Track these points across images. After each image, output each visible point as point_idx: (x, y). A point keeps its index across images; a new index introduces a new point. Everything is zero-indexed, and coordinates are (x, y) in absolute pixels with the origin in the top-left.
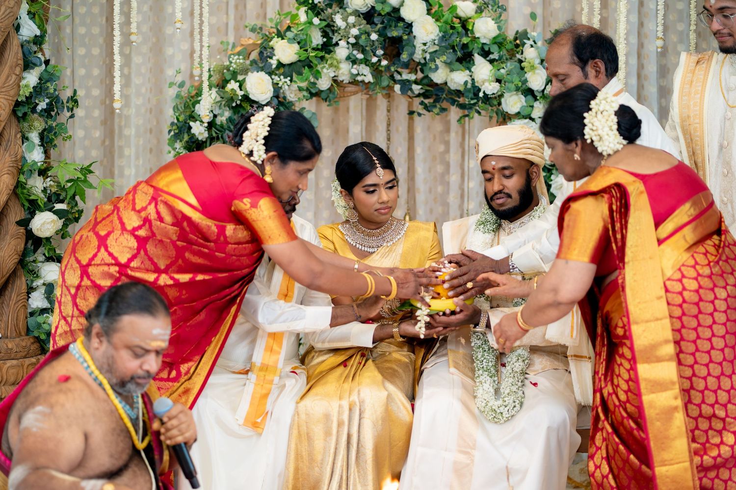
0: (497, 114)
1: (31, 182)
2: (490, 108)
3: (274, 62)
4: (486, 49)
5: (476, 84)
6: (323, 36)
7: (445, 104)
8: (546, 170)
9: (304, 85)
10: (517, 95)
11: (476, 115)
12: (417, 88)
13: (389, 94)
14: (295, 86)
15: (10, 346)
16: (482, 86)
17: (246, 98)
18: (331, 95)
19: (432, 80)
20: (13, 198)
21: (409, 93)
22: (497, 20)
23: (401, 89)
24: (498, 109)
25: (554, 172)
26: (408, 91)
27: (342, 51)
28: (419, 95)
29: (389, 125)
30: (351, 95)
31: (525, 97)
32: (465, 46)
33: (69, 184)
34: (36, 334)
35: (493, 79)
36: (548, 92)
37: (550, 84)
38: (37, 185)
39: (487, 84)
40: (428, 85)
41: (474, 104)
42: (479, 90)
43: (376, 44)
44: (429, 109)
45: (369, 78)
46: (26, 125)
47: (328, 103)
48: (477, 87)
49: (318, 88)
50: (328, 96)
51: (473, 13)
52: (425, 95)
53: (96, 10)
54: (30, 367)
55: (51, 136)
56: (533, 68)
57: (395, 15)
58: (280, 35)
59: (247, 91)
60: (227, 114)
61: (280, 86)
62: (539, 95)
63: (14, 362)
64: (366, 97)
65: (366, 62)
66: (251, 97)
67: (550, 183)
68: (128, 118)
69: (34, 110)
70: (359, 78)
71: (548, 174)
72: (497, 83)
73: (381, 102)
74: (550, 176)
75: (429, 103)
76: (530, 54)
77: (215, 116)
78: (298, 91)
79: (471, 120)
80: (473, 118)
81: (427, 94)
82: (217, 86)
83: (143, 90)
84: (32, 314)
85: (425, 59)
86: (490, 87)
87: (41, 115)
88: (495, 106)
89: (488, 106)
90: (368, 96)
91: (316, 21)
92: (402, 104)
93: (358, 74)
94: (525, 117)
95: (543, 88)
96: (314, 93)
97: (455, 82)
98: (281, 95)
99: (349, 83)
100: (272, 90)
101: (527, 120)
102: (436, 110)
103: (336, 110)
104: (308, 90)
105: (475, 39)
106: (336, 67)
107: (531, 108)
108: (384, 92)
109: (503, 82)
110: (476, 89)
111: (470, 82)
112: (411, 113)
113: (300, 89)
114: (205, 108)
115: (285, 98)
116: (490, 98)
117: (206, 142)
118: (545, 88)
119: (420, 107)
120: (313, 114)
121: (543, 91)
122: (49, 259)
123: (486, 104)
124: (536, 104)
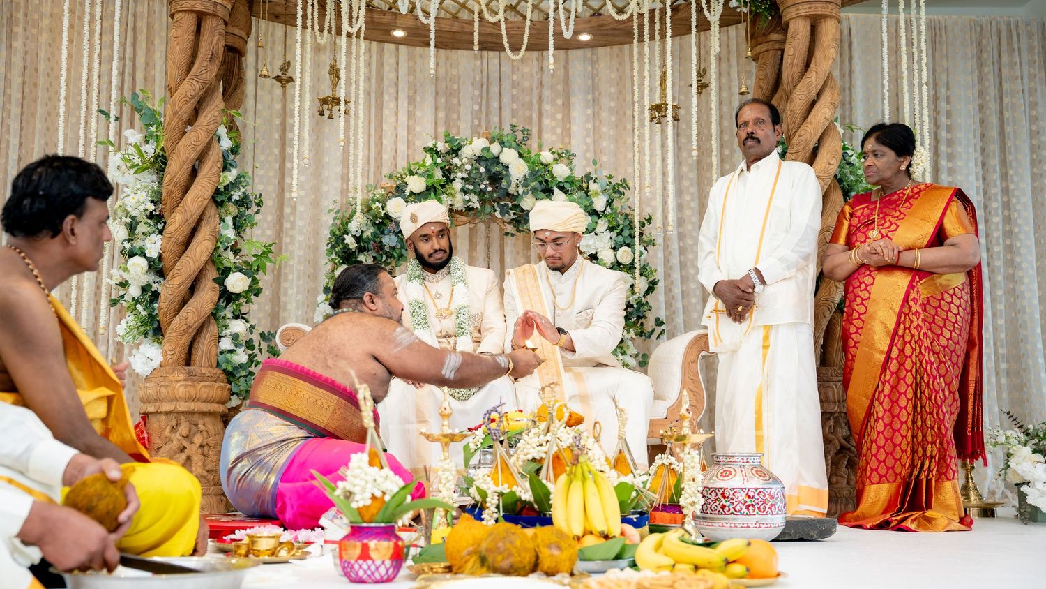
1: (224, 255)
3: (407, 192)
4: (562, 185)
6: (443, 176)
12: (511, 213)
15: (203, 371)
17: (387, 216)
20: (210, 263)
22: (570, 164)
26: (505, 214)
27: (457, 185)
28: (512, 220)
30: (461, 225)
32: (546, 181)
33: (254, 259)
34: (224, 366)
36: (608, 213)
37: (608, 206)
38: (229, 258)
43: (483, 176)
44: (520, 229)
45: (477, 205)
46: (223, 210)
51: (552, 160)
52: (517, 220)
53: (271, 174)
54: (219, 389)
55: (242, 221)
56: (596, 194)
57: (496, 160)
58: (412, 173)
59: (387, 211)
60: (372, 230)
62: (601, 214)
63: (207, 383)
64: (472, 225)
65: (475, 193)
68: (292, 252)
69: (230, 199)
70: (470, 204)
73: (482, 231)
76: (593, 187)
77: (362, 232)
83: (305, 230)
84: (221, 353)
85: (517, 192)
87: (233, 203)
90: (474, 225)
91: (439, 161)
93: (470, 201)
99: (462, 211)
105: (553, 177)
106: (452, 195)
114: (354, 227)
117: (355, 252)
118: (605, 209)
121: (604, 212)
122: (236, 317)
124: (599, 221)
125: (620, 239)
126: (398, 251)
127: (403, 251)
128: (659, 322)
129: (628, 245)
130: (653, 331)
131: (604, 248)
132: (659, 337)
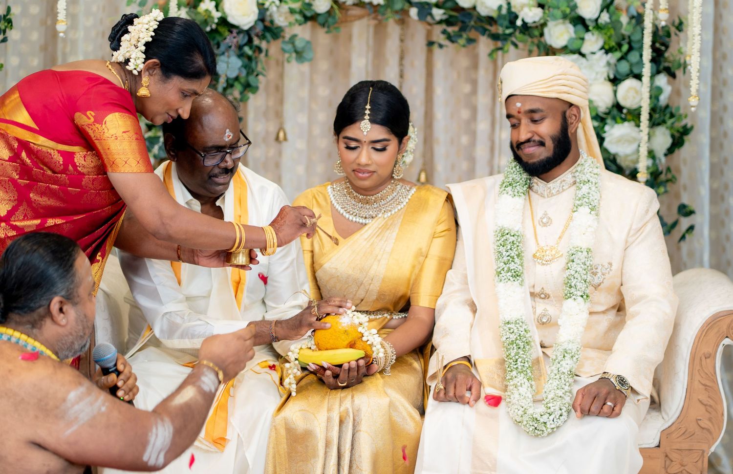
0: (538, 47)
2: (530, 40)
5: (513, 10)
7: (473, 34)
8: (599, 119)
9: (296, 6)
10: (564, 23)
11: (512, 48)
12: (438, 13)
13: (403, 19)
14: (285, 8)
16: (519, 12)
17: (223, 21)
18: (330, 20)
19: (457, 4)
21: (429, 19)
23: (420, 14)
24: (540, 41)
25: (609, 121)
26: (426, 16)
28: (440, 22)
29: (402, 58)
30: (355, 20)
31: (575, 26)
35: (535, 3)
36: (603, 22)
37: (605, 11)
39: (526, 10)
40: (453, 9)
41: (510, 35)
42: (516, 17)
44: (453, 39)
47: (326, 29)
48: (513, 13)
49: (313, 10)
50: (326, 21)
52: (448, 22)
59: (224, 13)
61: (266, 6)
62: (591, 25)
64: (373, 22)
66: (231, 20)
67: (604, 135)
68: (74, 43)
71: (601, 125)
72: (540, 10)
73: (393, 30)
74: (603, 127)
75: (454, 32)
78: (289, 15)
79: (506, 55)
80: (507, 51)
81: (451, 20)
82: (188, 4)
83: (94, 8)
86: (531, 14)
88: (536, 36)
89: (527, 38)
90: (375, 22)
92: (419, 32)
94: (573, 52)
95: (596, 16)
96: (309, 17)
97: (486, 7)
98: (268, 19)
99: (355, 5)
100: (256, 11)
101: (576, 56)
102: (462, 41)
103: (336, 39)
104: (301, 12)
107: (580, 42)
108: (397, 17)
109: (546, 7)
110: (513, 15)
111: (505, 7)
112: (430, 44)
113: (292, 11)
115: (272, 22)
116: (531, 27)
118: (599, 16)
119: (442, 37)
120: (308, 42)
121: (597, 20)
123: (524, 34)
124: (588, 36)
125: (624, 67)
126: (243, 80)
127: (252, 79)
128: (685, 211)
129: (638, 77)
130: (675, 224)
131: (596, 79)
132: (683, 237)
